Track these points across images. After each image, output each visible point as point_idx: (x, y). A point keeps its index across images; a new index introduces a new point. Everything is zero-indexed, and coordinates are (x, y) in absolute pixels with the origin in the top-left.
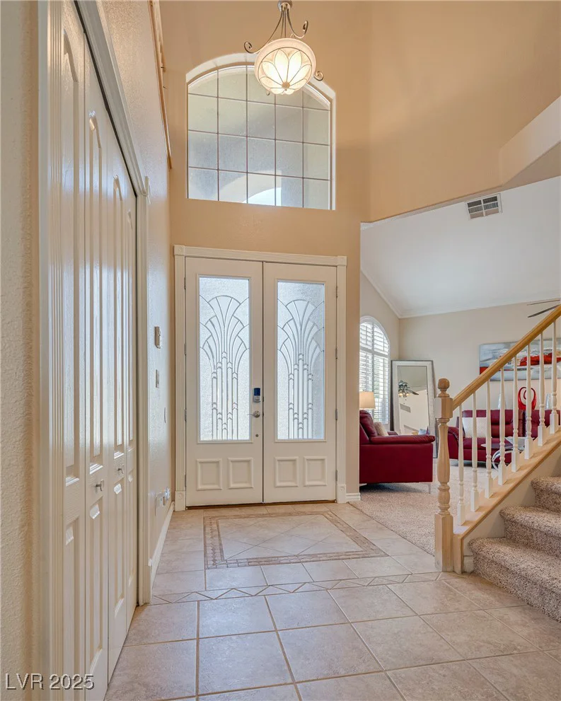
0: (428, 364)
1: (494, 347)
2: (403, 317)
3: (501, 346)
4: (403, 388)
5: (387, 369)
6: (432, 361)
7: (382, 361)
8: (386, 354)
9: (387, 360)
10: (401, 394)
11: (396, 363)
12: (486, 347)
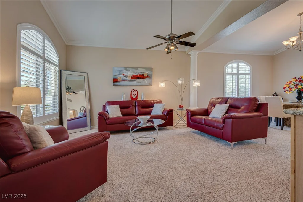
0: (86, 75)
1: (120, 69)
2: (69, 44)
3: (123, 69)
4: (68, 89)
5: (57, 75)
6: (88, 74)
7: (53, 68)
8: (57, 64)
9: (57, 69)
10: (67, 93)
11: (64, 72)
12: (116, 68)
